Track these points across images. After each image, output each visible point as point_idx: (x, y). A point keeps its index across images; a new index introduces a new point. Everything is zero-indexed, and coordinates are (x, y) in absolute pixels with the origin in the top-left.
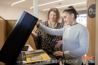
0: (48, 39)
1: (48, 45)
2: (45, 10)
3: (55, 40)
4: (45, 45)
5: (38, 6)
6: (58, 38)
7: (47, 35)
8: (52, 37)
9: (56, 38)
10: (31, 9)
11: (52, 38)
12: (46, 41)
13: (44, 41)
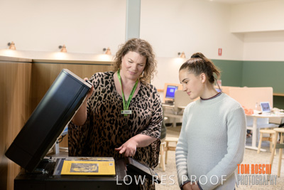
0: (111, 131)
1: (108, 147)
4: (101, 148)
7: (108, 119)
8: (120, 125)
9: (133, 129)
11: (120, 130)
12: (103, 135)
13: (97, 133)
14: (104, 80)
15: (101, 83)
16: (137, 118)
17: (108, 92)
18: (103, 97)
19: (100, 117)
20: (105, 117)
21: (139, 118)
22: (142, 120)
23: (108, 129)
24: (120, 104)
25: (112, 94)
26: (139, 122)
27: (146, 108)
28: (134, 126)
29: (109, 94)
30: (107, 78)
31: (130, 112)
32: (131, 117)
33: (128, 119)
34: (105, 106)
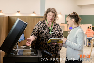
0: (46, 39)
1: (45, 45)
4: (42, 45)
7: (45, 35)
8: (49, 37)
12: (43, 41)
13: (41, 40)
14: (42, 23)
15: (41, 24)
17: (44, 26)
18: (43, 28)
19: (42, 35)
20: (44, 35)
21: (56, 34)
23: (45, 38)
24: (49, 30)
25: (46, 27)
26: (56, 36)
27: (57, 31)
28: (54, 37)
29: (45, 27)
30: (43, 22)
31: (52, 32)
32: (53, 34)
33: (52, 35)
34: (44, 31)
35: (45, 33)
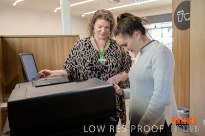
2: (85, 14)
3: (106, 76)
5: (71, 5)
6: (111, 72)
8: (99, 70)
9: (109, 71)
10: (55, 11)
11: (99, 73)
14: (84, 43)
16: (111, 63)
20: (87, 66)
21: (112, 63)
22: (115, 64)
23: (90, 74)
26: (113, 66)
27: (117, 56)
28: (109, 69)
31: (105, 60)
32: (107, 63)
33: (104, 65)
34: (86, 59)
35: (87, 64)
